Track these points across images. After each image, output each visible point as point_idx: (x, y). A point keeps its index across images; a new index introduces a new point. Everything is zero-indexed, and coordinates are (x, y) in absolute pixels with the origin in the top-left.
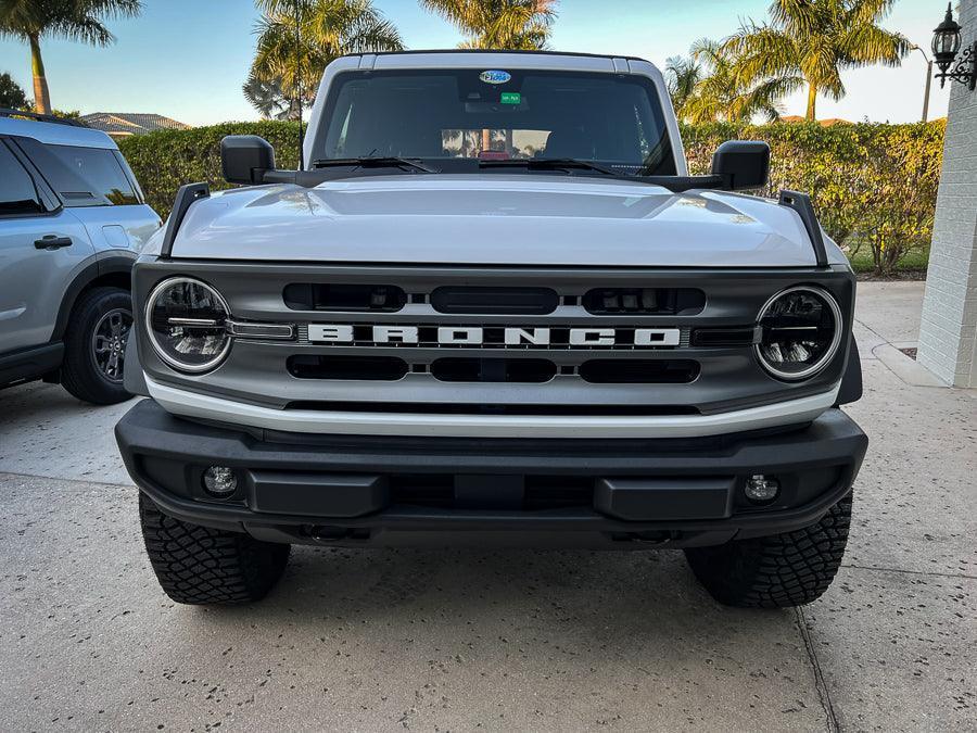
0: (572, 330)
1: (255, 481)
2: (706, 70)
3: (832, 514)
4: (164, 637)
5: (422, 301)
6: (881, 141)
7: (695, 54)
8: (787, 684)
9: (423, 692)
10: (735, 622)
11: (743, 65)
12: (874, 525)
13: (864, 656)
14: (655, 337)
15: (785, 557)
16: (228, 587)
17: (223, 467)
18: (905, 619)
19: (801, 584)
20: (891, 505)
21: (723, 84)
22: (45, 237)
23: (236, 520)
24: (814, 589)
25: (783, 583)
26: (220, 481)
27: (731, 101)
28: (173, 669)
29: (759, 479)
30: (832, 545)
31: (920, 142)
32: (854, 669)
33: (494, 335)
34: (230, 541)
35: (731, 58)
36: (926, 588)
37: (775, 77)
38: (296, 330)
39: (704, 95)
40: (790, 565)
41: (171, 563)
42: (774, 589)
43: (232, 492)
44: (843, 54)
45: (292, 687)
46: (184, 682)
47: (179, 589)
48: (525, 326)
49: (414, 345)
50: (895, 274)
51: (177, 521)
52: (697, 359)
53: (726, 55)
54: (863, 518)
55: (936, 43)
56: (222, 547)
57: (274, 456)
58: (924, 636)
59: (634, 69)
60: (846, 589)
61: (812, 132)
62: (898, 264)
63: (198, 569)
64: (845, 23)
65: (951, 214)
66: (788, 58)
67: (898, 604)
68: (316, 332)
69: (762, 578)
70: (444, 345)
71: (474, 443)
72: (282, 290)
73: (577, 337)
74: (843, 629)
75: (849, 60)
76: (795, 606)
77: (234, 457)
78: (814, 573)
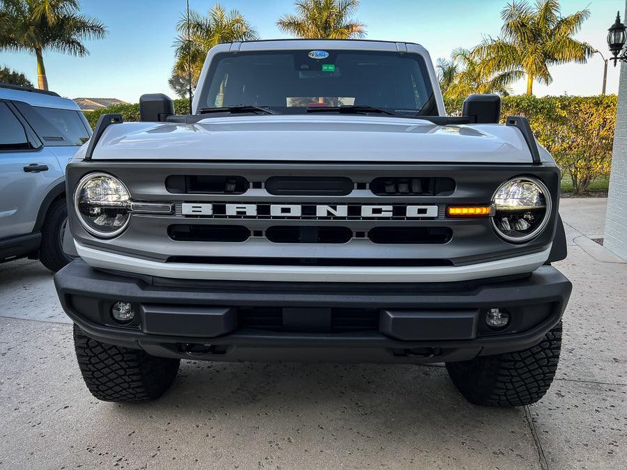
0: (363, 206)
1: (145, 311)
2: (462, 67)
3: (548, 340)
4: (90, 423)
5: (260, 187)
6: (575, 107)
7: (455, 58)
8: (519, 460)
9: (264, 462)
10: (482, 416)
11: (485, 63)
12: (578, 352)
13: (574, 441)
14: (420, 211)
15: (516, 369)
16: (133, 388)
17: (126, 303)
18: (601, 415)
19: (528, 389)
20: (589, 338)
21: (472, 75)
22: (31, 165)
23: (133, 340)
24: (537, 393)
25: (514, 388)
26: (123, 312)
27: (478, 87)
28: (94, 445)
29: (495, 312)
30: (549, 362)
31: (601, 108)
32: (566, 450)
33: (309, 210)
34: (134, 356)
35: (477, 59)
36: (615, 394)
37: (506, 71)
38: (173, 208)
39: (460, 82)
40: (519, 375)
41: (93, 372)
42: (508, 393)
43: (132, 320)
44: (549, 56)
45: (174, 459)
46: (100, 454)
47: (99, 390)
48: (330, 204)
49: (254, 217)
50: (587, 194)
51: (98, 342)
52: (451, 227)
53: (474, 57)
54: (570, 347)
55: (610, 38)
56: (128, 361)
57: (158, 294)
58: (615, 427)
59: (410, 50)
60: (559, 394)
61: (530, 102)
62: (589, 187)
63: (113, 376)
64: (550, 36)
65: (623, 149)
66: (514, 59)
67: (596, 405)
68: (187, 209)
69: (499, 385)
70: (274, 217)
71: (295, 286)
72: (164, 180)
73: (366, 211)
74: (557, 422)
75: (554, 59)
76: (524, 405)
77: (131, 295)
78: (536, 381)
